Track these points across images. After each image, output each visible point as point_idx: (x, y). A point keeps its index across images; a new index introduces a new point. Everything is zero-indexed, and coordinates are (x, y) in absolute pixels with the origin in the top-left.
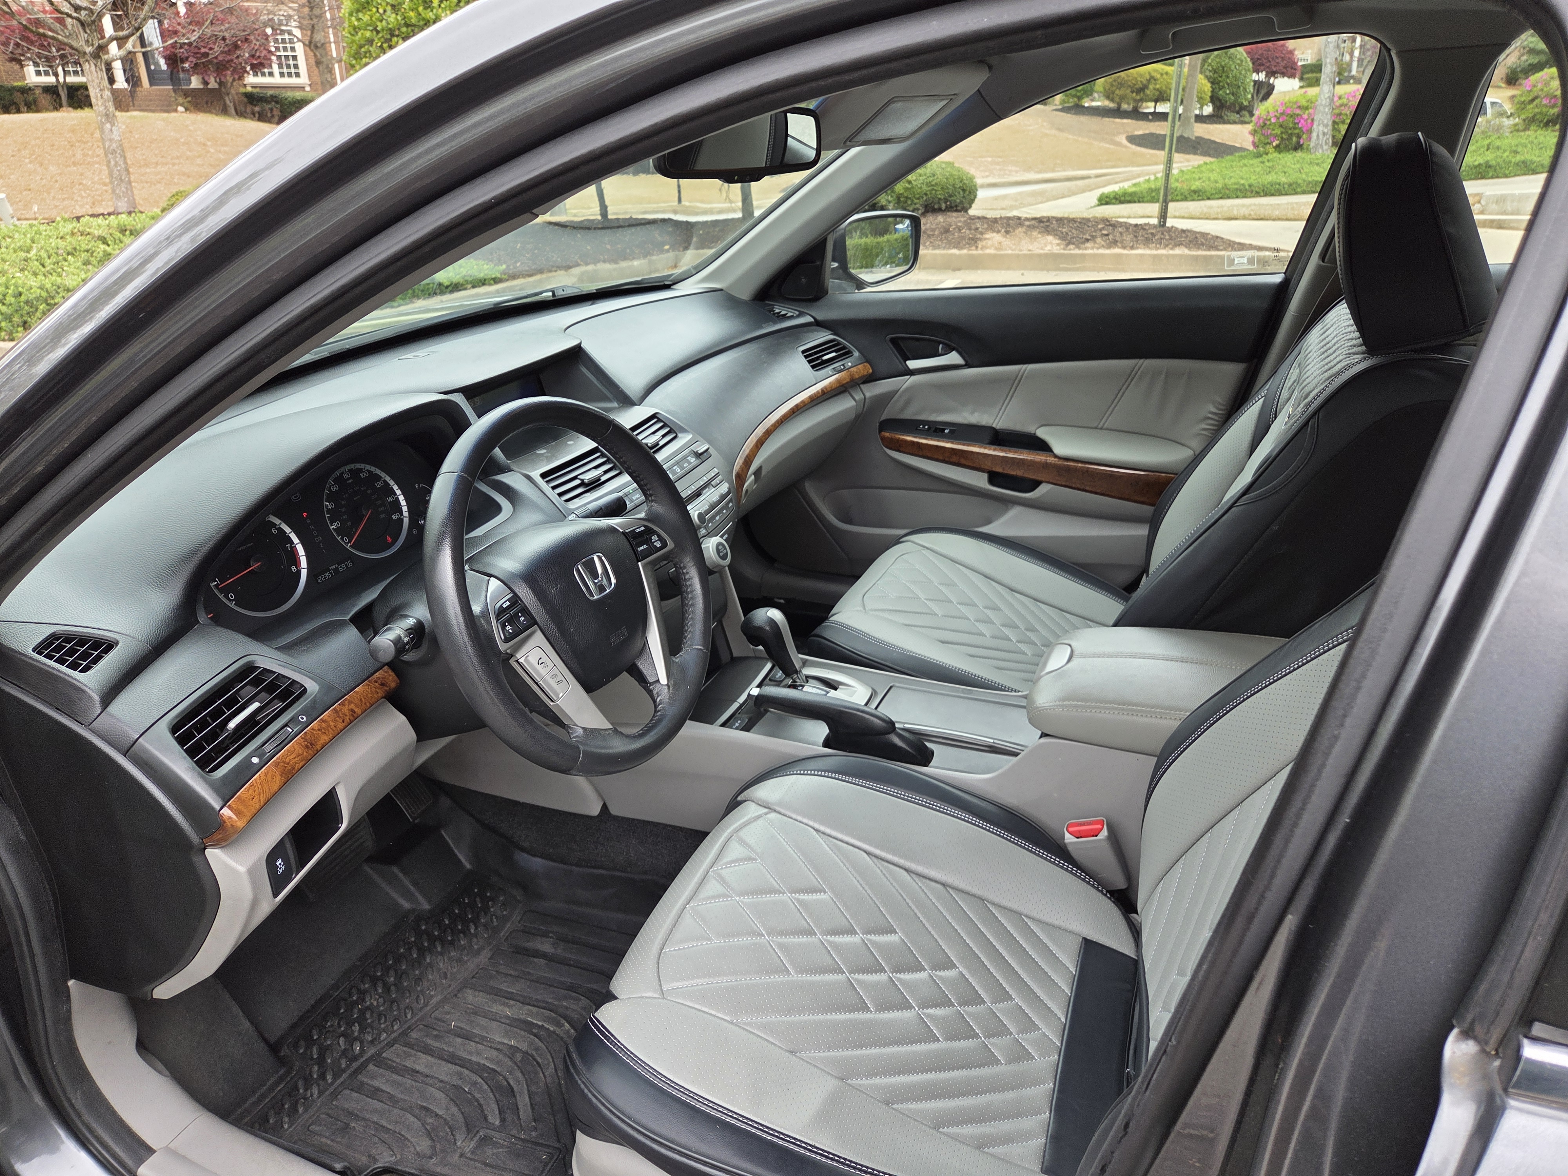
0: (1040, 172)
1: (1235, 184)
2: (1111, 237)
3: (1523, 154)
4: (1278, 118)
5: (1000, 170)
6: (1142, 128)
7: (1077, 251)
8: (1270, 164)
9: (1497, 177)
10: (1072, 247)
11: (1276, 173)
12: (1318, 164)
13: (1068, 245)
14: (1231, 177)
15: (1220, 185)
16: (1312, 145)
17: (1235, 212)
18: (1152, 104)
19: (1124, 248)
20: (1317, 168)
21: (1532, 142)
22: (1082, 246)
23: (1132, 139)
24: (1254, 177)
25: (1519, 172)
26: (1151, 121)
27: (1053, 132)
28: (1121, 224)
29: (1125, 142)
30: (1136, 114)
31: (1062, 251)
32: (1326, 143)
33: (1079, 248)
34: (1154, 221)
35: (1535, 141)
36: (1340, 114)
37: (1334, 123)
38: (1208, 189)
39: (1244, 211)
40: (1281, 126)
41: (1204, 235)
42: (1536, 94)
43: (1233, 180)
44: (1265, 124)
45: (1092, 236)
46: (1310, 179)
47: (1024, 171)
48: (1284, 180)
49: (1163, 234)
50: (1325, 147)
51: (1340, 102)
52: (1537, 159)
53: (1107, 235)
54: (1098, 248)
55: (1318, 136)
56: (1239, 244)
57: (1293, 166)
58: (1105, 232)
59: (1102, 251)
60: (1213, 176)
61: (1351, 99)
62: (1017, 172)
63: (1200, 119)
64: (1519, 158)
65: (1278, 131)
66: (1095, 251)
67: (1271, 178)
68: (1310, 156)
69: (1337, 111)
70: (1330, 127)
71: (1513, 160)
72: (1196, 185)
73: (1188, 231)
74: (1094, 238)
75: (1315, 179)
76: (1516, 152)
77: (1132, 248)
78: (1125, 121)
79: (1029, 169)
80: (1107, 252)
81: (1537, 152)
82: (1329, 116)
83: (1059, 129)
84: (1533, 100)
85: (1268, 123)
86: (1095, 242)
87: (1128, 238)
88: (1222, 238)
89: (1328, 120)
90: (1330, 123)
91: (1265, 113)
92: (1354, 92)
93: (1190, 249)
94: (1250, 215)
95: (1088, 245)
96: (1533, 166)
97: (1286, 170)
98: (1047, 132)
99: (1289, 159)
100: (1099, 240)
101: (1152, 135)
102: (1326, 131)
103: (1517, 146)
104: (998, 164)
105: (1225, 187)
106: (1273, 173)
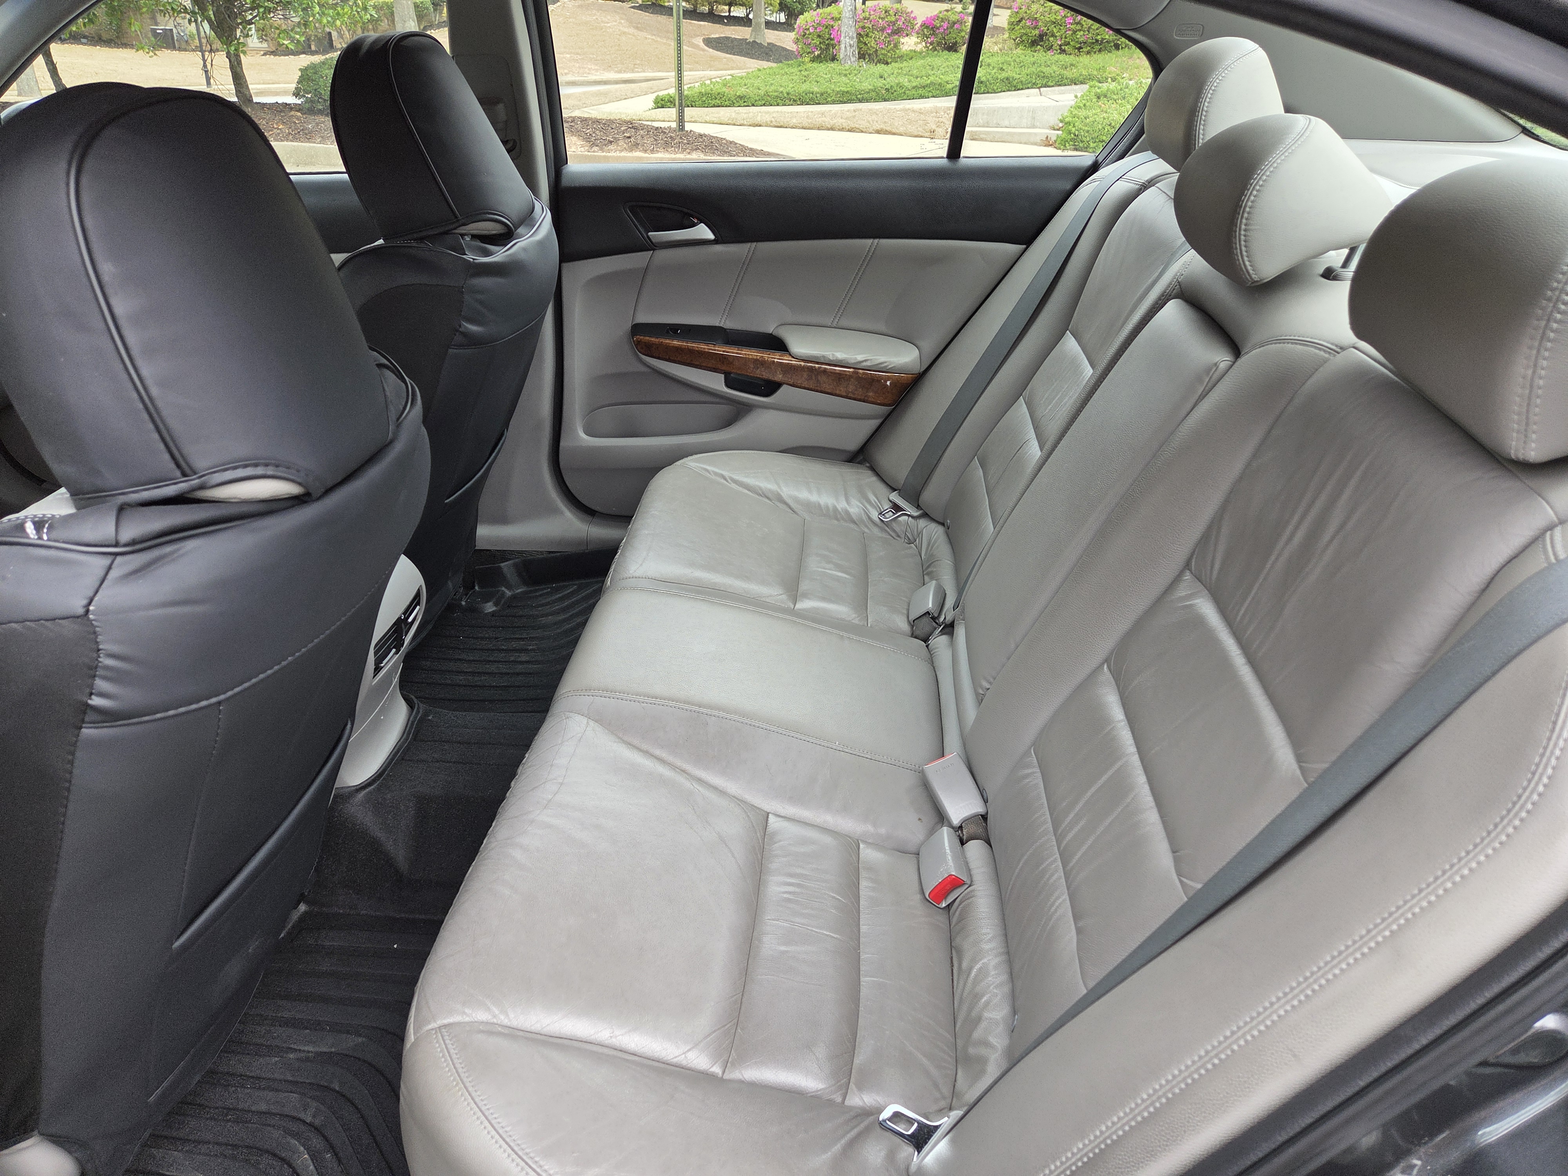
0: (620, 72)
1: (775, 91)
2: (632, 139)
3: (1007, 72)
4: (816, 28)
5: (579, 67)
6: (718, 31)
7: (600, 154)
8: (806, 73)
9: (988, 93)
10: (595, 148)
11: (810, 82)
12: (846, 75)
13: (591, 147)
14: (772, 84)
15: (762, 92)
16: (842, 56)
17: (759, 118)
18: (727, 8)
19: (646, 151)
20: (844, 78)
21: (1015, 61)
22: (606, 148)
23: (709, 42)
24: (791, 85)
25: (1004, 88)
26: (726, 24)
27: (632, 30)
28: (643, 127)
29: (702, 44)
30: (712, 17)
31: (586, 153)
32: (853, 55)
33: (602, 149)
34: (674, 125)
35: (1017, 60)
36: (863, 27)
37: (859, 35)
38: (751, 95)
39: (767, 118)
40: (819, 36)
41: (719, 140)
42: (1021, 16)
43: (773, 88)
44: (805, 34)
45: (615, 138)
46: (838, 89)
47: (604, 70)
48: (816, 89)
49: (681, 138)
50: (853, 59)
51: (863, 15)
52: (1018, 76)
53: (629, 137)
54: (621, 151)
55: (845, 47)
56: (751, 149)
57: (825, 76)
58: (628, 135)
59: (623, 154)
60: (757, 83)
61: (872, 13)
62: (597, 70)
63: (769, 25)
64: (1004, 75)
65: (817, 41)
66: (618, 154)
67: (805, 87)
68: (840, 67)
69: (861, 24)
70: (855, 40)
71: (999, 77)
72: (742, 91)
73: (705, 136)
74: (617, 140)
75: (842, 89)
76: (1002, 69)
77: (652, 151)
78: (702, 23)
79: (609, 68)
80: (630, 154)
81: (1017, 70)
82: (853, 29)
83: (637, 28)
84: (1020, 21)
85: (808, 32)
86: (618, 145)
87: (648, 141)
88: (736, 144)
89: (852, 33)
90: (855, 35)
91: (804, 22)
92: (875, 6)
93: (705, 153)
94: (771, 122)
95: (611, 147)
96: (1015, 83)
97: (818, 79)
98: (626, 30)
99: (823, 69)
100: (621, 143)
101: (727, 38)
102: (852, 43)
103: (1003, 63)
104: (576, 61)
105: (767, 94)
106: (808, 83)
